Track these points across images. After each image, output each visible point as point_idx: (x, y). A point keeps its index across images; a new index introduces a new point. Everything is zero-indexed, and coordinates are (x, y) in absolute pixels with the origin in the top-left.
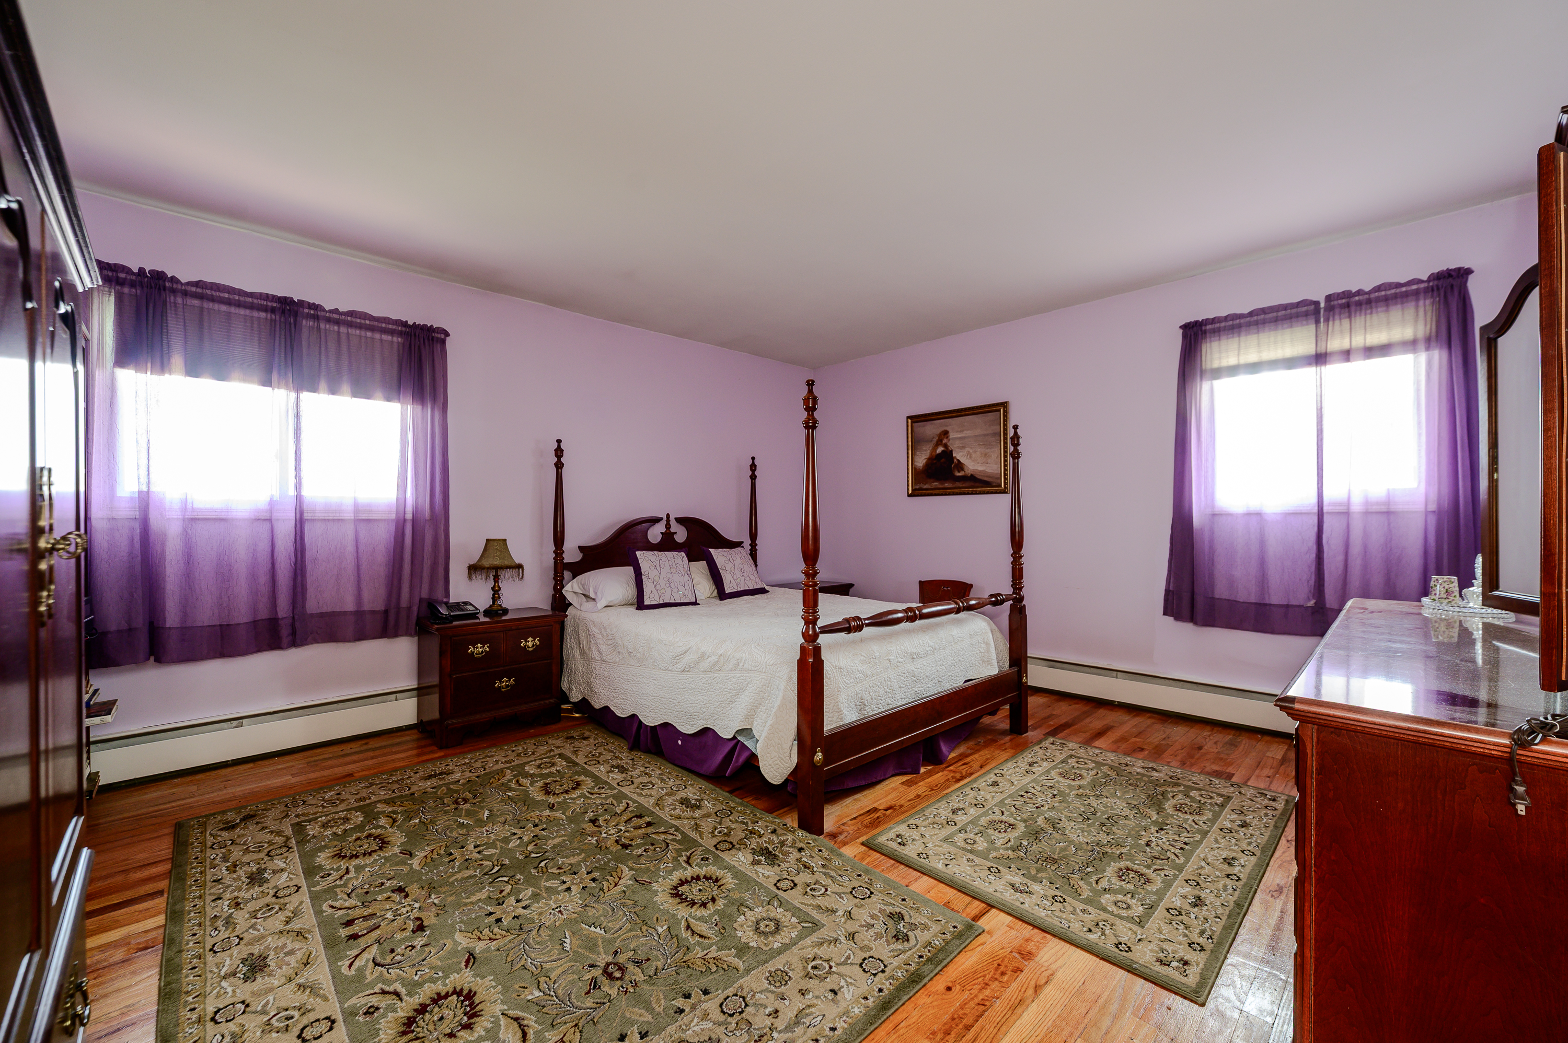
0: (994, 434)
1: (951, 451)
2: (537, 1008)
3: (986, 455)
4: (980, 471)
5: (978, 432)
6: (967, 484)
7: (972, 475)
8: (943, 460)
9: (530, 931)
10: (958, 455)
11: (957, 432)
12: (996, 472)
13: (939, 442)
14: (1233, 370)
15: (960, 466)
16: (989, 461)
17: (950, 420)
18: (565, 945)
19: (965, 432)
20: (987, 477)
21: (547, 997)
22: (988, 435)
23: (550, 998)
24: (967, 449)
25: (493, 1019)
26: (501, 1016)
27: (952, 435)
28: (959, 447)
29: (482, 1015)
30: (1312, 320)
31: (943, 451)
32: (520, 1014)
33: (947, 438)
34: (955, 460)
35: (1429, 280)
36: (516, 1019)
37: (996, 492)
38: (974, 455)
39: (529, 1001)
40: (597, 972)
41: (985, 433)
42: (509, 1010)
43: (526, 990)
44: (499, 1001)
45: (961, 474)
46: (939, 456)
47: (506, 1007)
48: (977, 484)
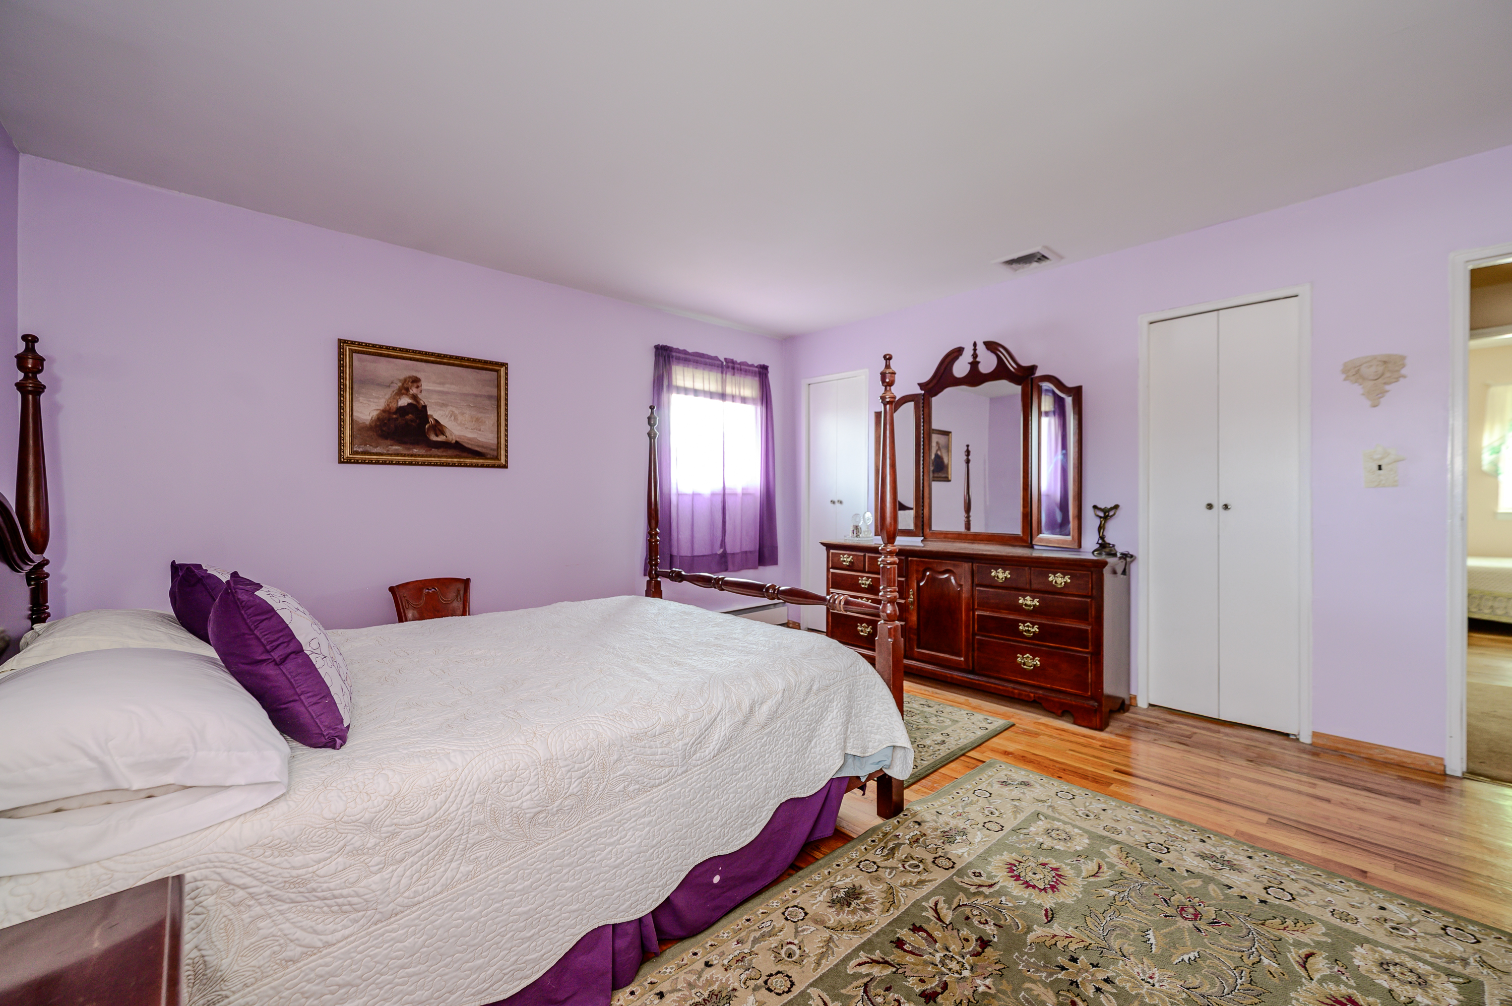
0: (490, 397)
1: (425, 407)
2: (1278, 956)
3: (477, 419)
4: (470, 439)
5: (467, 389)
6: (450, 452)
7: (457, 442)
8: (410, 416)
9: (1203, 996)
10: (435, 413)
11: (435, 383)
12: (492, 442)
13: (404, 390)
14: (686, 391)
15: (438, 428)
16: (482, 428)
17: (423, 364)
18: (1193, 958)
19: (447, 386)
20: (478, 446)
21: (1261, 952)
22: (481, 396)
23: (1259, 949)
24: (450, 408)
25: (1324, 984)
26: (1315, 979)
27: (425, 385)
28: (437, 404)
29: (1331, 995)
30: (720, 369)
31: (409, 404)
32: (1297, 967)
33: (418, 387)
34: (431, 420)
35: (757, 367)
36: (1304, 967)
37: (493, 466)
38: (460, 418)
39: (1279, 964)
40: (1202, 924)
41: (477, 393)
42: (1303, 976)
43: (1272, 971)
44: (1304, 988)
45: (441, 438)
46: (402, 411)
47: (1303, 980)
48: (464, 454)
